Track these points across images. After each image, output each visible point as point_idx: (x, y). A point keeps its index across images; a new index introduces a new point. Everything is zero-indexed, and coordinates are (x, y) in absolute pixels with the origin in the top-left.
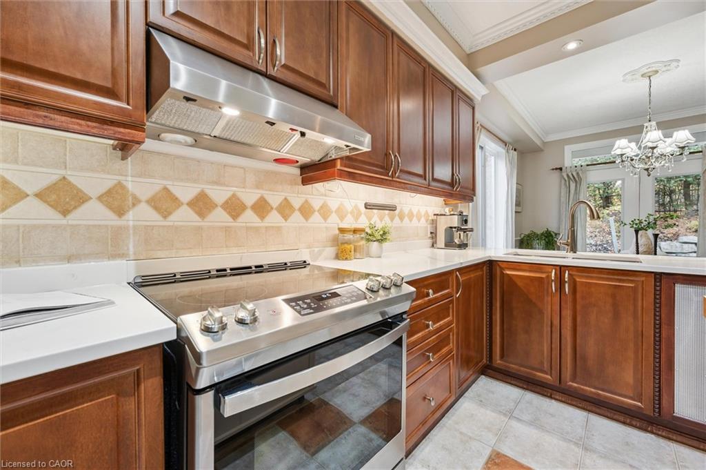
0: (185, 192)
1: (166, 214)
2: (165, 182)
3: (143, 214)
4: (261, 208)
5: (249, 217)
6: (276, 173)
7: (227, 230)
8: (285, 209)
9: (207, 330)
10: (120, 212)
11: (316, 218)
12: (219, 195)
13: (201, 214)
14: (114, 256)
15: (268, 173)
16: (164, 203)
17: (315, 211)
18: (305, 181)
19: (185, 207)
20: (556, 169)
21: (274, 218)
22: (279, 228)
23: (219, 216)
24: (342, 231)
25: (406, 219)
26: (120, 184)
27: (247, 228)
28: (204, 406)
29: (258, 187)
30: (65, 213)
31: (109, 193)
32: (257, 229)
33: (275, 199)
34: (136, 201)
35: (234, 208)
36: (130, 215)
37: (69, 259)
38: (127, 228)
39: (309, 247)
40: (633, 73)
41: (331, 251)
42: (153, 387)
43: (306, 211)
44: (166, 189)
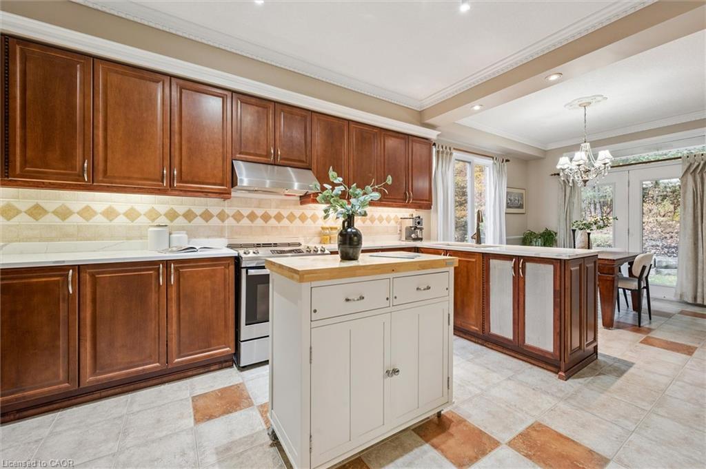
0: (246, 212)
1: (238, 221)
2: (238, 209)
3: (230, 222)
4: (279, 217)
5: (273, 222)
6: (286, 200)
7: (263, 227)
8: (291, 218)
9: (245, 253)
10: (223, 221)
11: (309, 221)
12: (259, 212)
13: (252, 221)
14: (221, 237)
15: (282, 201)
16: (238, 217)
17: (307, 218)
18: (302, 203)
19: (245, 218)
20: (555, 174)
21: (285, 222)
22: (287, 227)
23: (259, 222)
24: (323, 228)
25: (377, 222)
26: (223, 210)
27: (272, 227)
28: (244, 271)
29: (276, 208)
30: (207, 221)
31: (220, 214)
32: (276, 227)
33: (285, 213)
34: (228, 216)
35: (266, 218)
36: (226, 222)
37: (208, 237)
38: (225, 226)
39: (304, 237)
40: (570, 104)
41: (317, 239)
42: (232, 267)
43: (303, 218)
44: (238, 211)
